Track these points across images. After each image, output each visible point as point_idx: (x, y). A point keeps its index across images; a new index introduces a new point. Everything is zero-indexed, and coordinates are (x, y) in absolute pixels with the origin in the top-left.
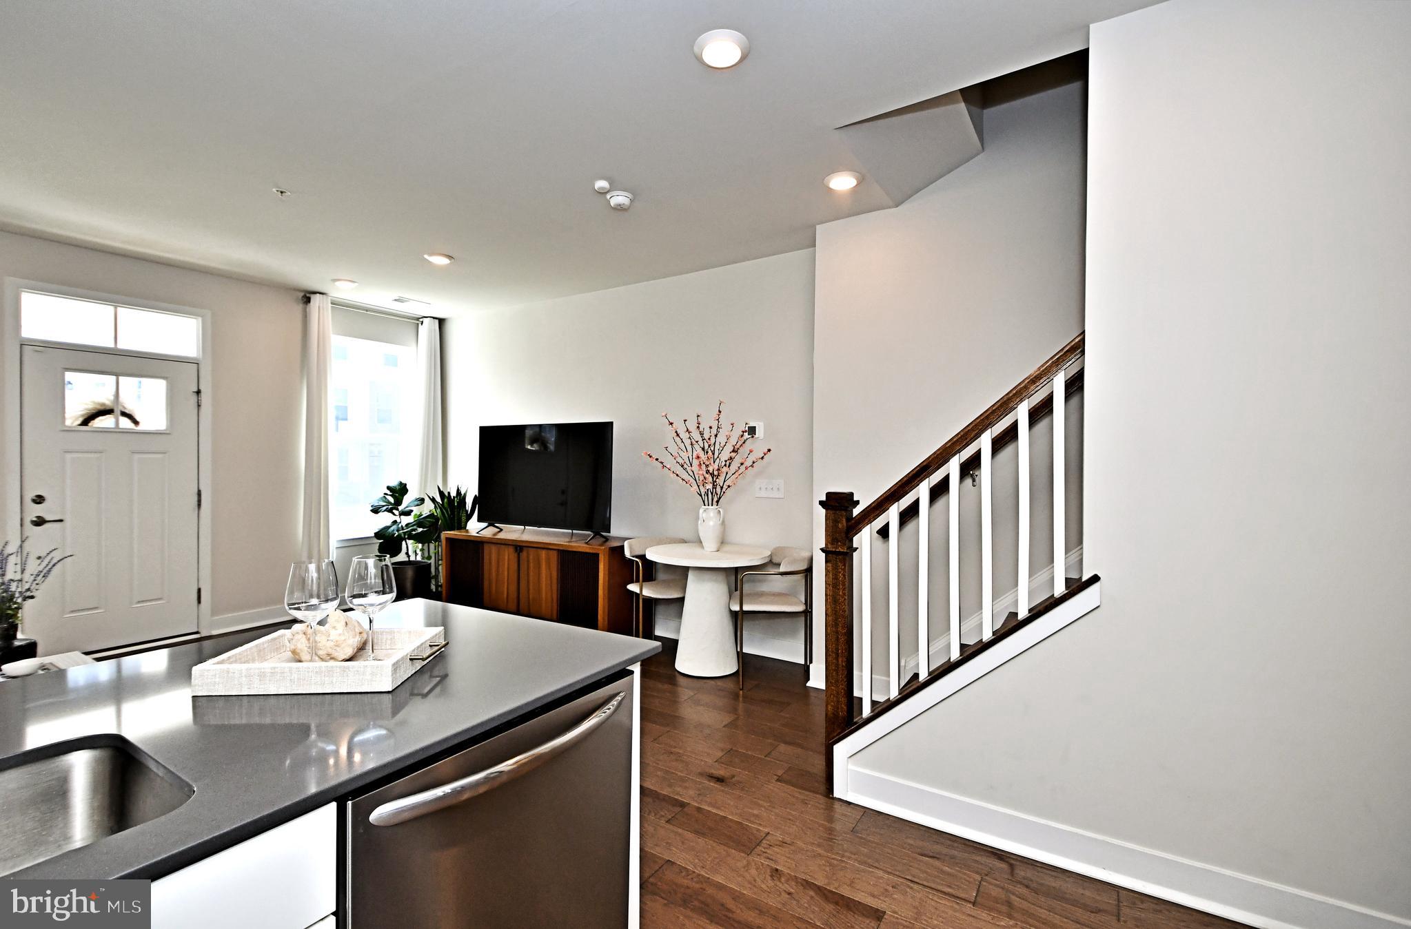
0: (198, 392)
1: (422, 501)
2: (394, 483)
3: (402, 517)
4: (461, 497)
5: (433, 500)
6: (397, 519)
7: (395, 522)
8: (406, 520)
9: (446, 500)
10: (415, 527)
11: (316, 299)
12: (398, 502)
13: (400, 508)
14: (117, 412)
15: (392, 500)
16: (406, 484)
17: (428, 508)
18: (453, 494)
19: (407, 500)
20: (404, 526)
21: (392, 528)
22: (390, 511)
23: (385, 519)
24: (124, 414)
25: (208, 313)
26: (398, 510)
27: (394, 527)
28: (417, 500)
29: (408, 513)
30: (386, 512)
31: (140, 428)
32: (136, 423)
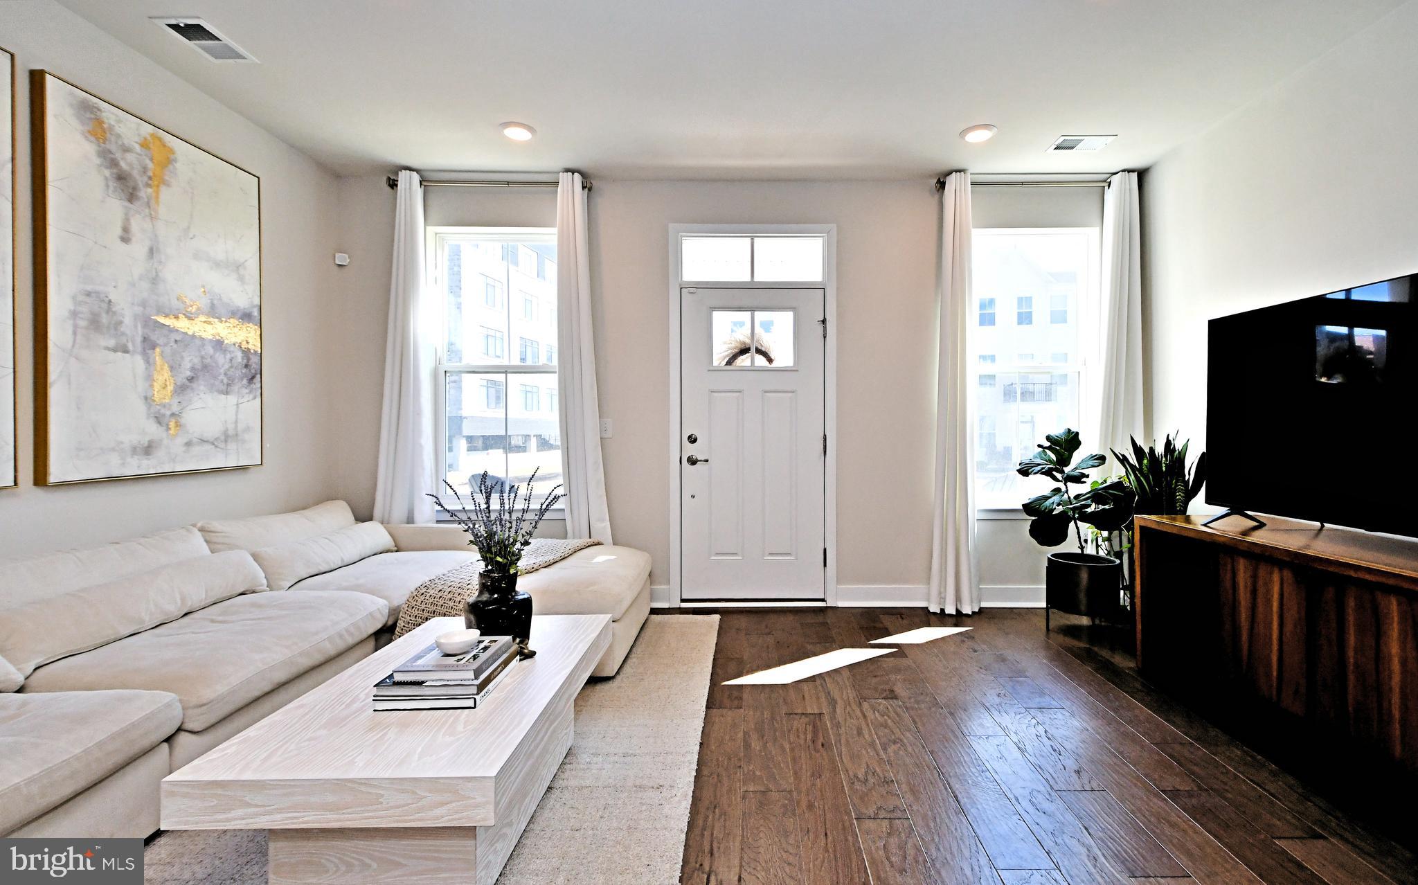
0: (824, 322)
1: (1102, 459)
2: (1058, 431)
3: (1069, 484)
4: (1175, 457)
5: (1123, 460)
6: (1061, 485)
7: (1058, 490)
8: (1074, 489)
9: (1145, 461)
10: (1089, 502)
11: (951, 182)
12: (1063, 461)
13: (1067, 470)
14: (753, 350)
15: (1053, 457)
16: (1077, 434)
17: (1114, 472)
18: (1160, 449)
19: (1078, 457)
20: (1072, 498)
21: (1051, 500)
22: (1048, 473)
23: (1040, 486)
24: (759, 351)
25: (833, 227)
26: (1062, 472)
27: (1056, 499)
28: (1093, 457)
29: (1078, 479)
30: (1039, 475)
31: (775, 365)
32: (770, 360)
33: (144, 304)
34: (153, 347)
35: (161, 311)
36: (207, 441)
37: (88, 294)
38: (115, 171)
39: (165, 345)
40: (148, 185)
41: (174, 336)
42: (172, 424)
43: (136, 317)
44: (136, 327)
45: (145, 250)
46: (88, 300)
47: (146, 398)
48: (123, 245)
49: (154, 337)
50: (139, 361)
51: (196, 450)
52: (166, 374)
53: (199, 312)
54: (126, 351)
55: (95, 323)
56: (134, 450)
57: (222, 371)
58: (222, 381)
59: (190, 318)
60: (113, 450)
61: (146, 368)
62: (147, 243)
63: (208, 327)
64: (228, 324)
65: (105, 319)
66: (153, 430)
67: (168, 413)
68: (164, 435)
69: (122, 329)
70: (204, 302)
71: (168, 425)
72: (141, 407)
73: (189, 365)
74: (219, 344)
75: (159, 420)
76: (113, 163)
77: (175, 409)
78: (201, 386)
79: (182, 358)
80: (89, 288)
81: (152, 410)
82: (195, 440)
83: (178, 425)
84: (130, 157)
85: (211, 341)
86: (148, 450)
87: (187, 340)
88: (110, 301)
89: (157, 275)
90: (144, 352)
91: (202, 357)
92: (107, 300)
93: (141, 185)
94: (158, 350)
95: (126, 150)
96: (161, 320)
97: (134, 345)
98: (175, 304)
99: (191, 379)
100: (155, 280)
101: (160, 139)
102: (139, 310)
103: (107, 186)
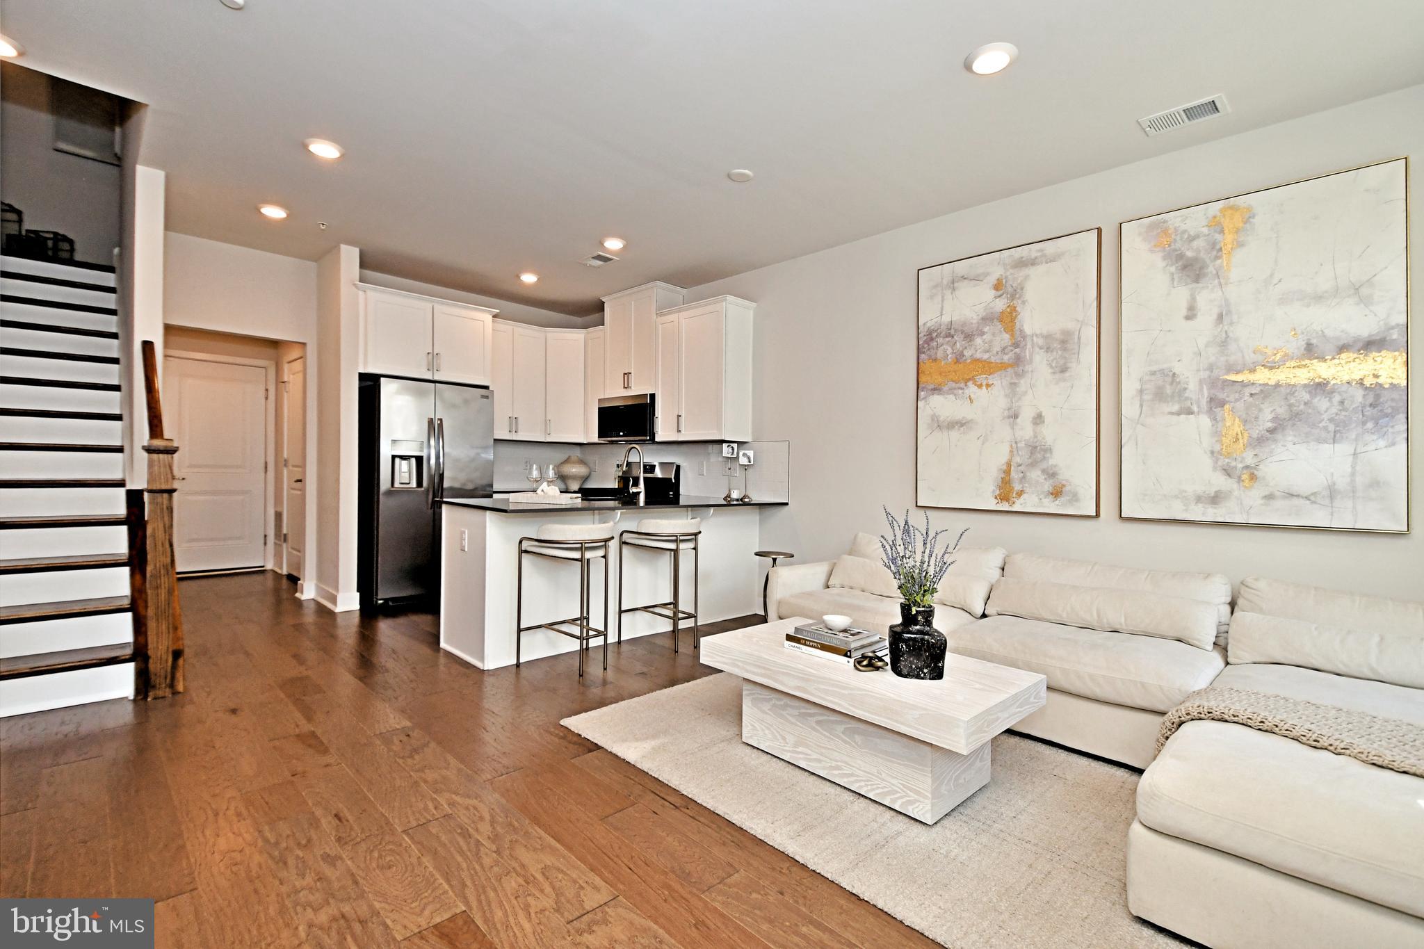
33: (1211, 368)
34: (1222, 404)
35: (1230, 369)
36: (1298, 496)
37: (1153, 373)
38: (1180, 263)
39: (1237, 400)
40: (1217, 258)
41: (1247, 391)
42: (1245, 477)
43: (1201, 382)
44: (1201, 389)
45: (1215, 316)
46: (1153, 378)
47: (1212, 452)
48: (1190, 322)
49: (1221, 396)
50: (1205, 421)
51: (1278, 504)
52: (1237, 428)
53: (1287, 357)
54: (1190, 412)
55: (1160, 395)
56: (1199, 499)
57: (1325, 417)
58: (1326, 428)
59: (1271, 368)
60: (1176, 497)
61: (1213, 426)
62: (1215, 311)
63: (1299, 372)
64: (1336, 361)
65: (1169, 390)
66: (1220, 482)
67: (1240, 466)
68: (1235, 486)
69: (1186, 395)
70: (1296, 346)
71: (1240, 477)
72: (1208, 461)
73: (1270, 417)
74: (1320, 387)
75: (1228, 472)
76: (1181, 256)
77: (1250, 460)
78: (1289, 436)
79: (1260, 410)
80: (1154, 368)
81: (1220, 463)
82: (1278, 494)
83: (1253, 477)
84: (1200, 243)
85: (1305, 386)
86: (1216, 499)
87: (1267, 392)
88: (1174, 374)
89: (1227, 337)
90: (1210, 411)
91: (1290, 406)
92: (1171, 374)
93: (1208, 261)
94: (1227, 406)
95: (1192, 239)
96: (1232, 377)
97: (1199, 407)
98: (1250, 358)
99: (1272, 431)
100: (1224, 343)
101: (1232, 208)
102: (1204, 375)
103: (1173, 279)
